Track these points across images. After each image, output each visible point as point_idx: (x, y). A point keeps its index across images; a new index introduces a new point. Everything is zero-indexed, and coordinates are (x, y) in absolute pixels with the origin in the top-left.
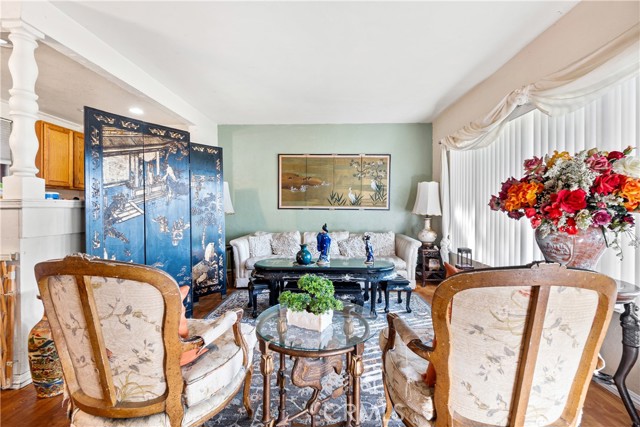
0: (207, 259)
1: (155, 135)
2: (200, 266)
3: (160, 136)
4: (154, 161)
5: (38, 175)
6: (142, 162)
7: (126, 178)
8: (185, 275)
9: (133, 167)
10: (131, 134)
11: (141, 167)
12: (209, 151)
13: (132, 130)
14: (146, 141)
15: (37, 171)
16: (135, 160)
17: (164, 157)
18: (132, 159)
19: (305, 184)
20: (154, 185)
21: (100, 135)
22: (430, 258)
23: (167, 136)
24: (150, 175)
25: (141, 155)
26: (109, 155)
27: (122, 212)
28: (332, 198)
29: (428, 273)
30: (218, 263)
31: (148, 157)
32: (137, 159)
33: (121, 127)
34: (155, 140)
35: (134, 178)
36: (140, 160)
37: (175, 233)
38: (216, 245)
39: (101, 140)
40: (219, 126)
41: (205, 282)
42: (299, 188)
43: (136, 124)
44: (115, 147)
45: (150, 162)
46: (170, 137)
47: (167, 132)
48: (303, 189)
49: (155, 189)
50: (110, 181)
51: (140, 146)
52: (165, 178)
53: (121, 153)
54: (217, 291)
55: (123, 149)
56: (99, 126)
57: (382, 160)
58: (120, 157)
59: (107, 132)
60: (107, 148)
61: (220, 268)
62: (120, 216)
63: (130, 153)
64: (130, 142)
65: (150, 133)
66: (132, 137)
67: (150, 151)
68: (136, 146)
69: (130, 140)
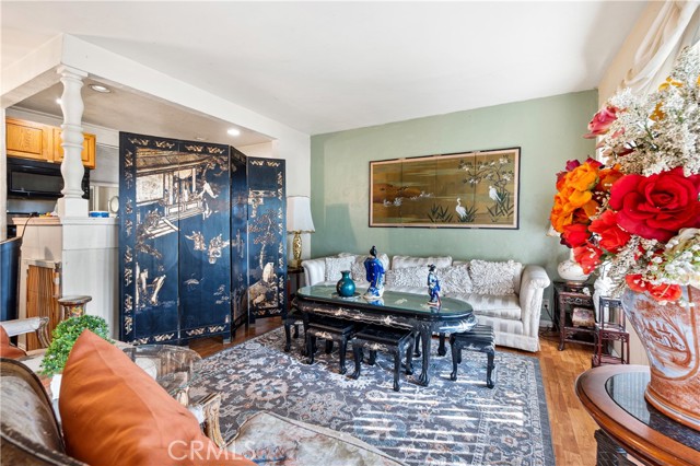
0: (266, 280)
1: (192, 152)
2: (257, 286)
3: (196, 152)
4: (190, 179)
5: (83, 197)
6: (178, 180)
7: (160, 195)
8: (224, 295)
9: (167, 185)
10: (165, 153)
11: (176, 184)
12: (270, 164)
13: (167, 149)
14: (181, 158)
15: (83, 193)
16: (169, 179)
17: (201, 173)
18: (167, 177)
19: (399, 196)
20: (190, 202)
21: (134, 157)
22: (575, 306)
23: (205, 151)
24: (185, 192)
25: (176, 173)
26: (142, 175)
27: (155, 228)
28: (434, 213)
29: (571, 331)
30: (278, 285)
31: (184, 174)
32: (171, 177)
33: (155, 147)
34: (191, 157)
35: (168, 196)
36: (174, 178)
37: (212, 251)
38: (276, 265)
39: (134, 162)
40: (312, 137)
41: (262, 303)
42: (392, 201)
43: (171, 143)
44: (148, 167)
45: (185, 180)
46: (207, 152)
47: (205, 147)
48: (398, 202)
49: (190, 206)
50: (144, 200)
51: (175, 164)
52: (201, 194)
53: (155, 173)
54: (277, 314)
55: (157, 168)
56: (133, 148)
57: (506, 156)
58: (153, 176)
59: (141, 153)
60: (140, 168)
61: (280, 290)
62: (154, 232)
63: (165, 172)
64: (165, 161)
65: (186, 151)
66: (166, 156)
67: (186, 168)
68: (171, 164)
69: (164, 159)
